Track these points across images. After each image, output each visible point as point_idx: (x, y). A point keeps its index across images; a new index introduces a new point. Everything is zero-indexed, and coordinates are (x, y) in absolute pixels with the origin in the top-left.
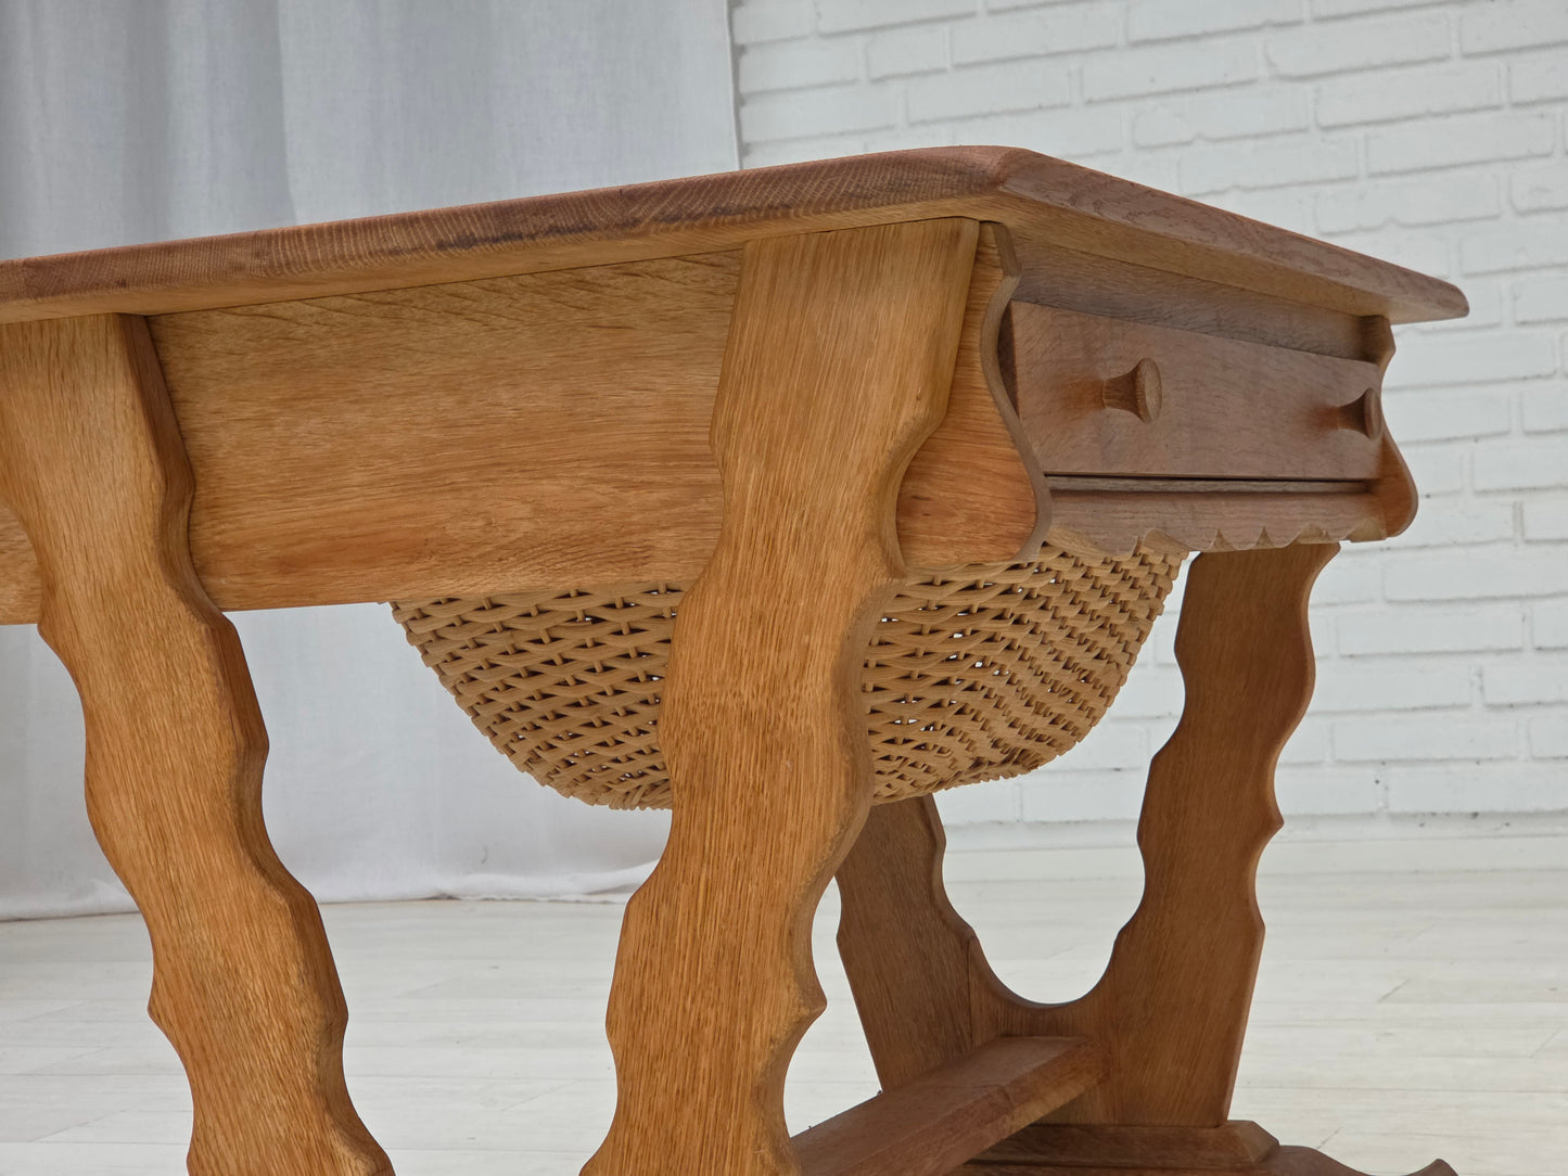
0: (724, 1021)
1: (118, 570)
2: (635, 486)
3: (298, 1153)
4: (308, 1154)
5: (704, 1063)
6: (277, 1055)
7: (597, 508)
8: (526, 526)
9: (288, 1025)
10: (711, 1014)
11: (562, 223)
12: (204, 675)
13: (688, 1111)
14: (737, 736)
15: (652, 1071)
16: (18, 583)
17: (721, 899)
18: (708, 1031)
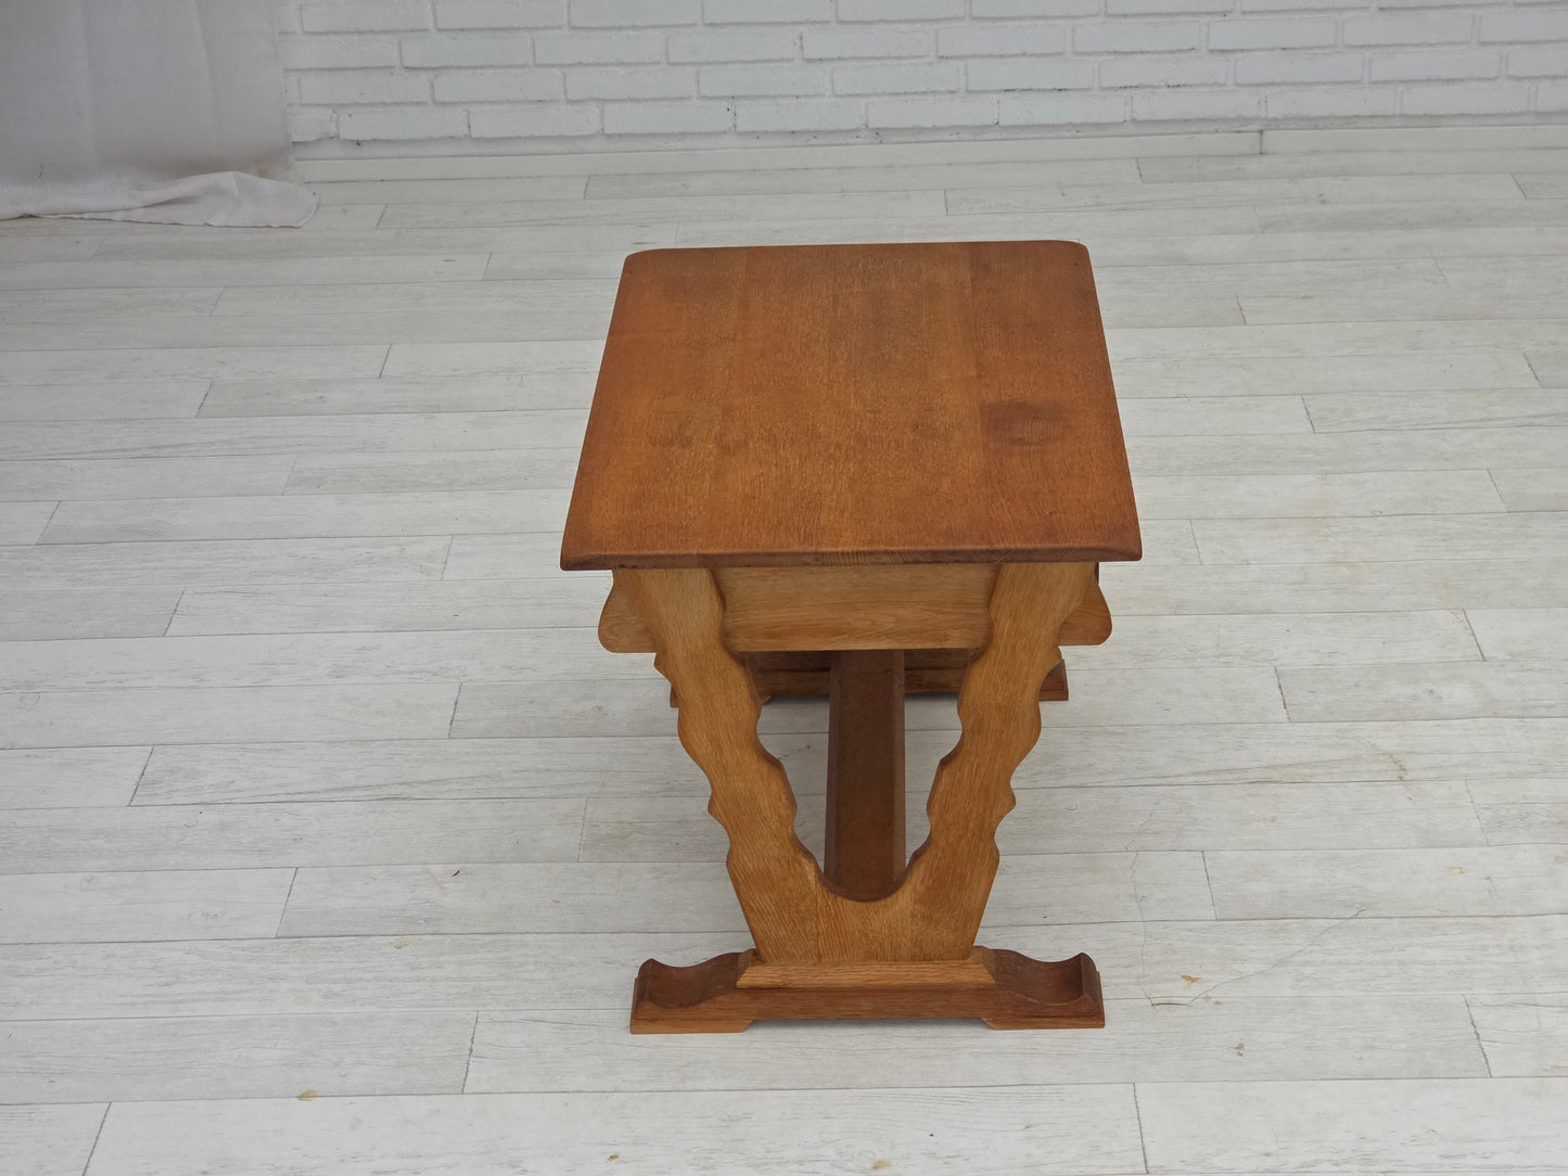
0: (980, 810)
1: (700, 644)
2: (943, 613)
3: (783, 862)
4: (788, 863)
5: (971, 826)
6: (774, 828)
7: (926, 620)
8: (892, 625)
9: (780, 816)
10: (976, 809)
11: (961, 559)
12: (742, 688)
13: (962, 843)
14: (994, 714)
15: (948, 829)
16: (628, 637)
17: (983, 770)
18: (974, 815)
